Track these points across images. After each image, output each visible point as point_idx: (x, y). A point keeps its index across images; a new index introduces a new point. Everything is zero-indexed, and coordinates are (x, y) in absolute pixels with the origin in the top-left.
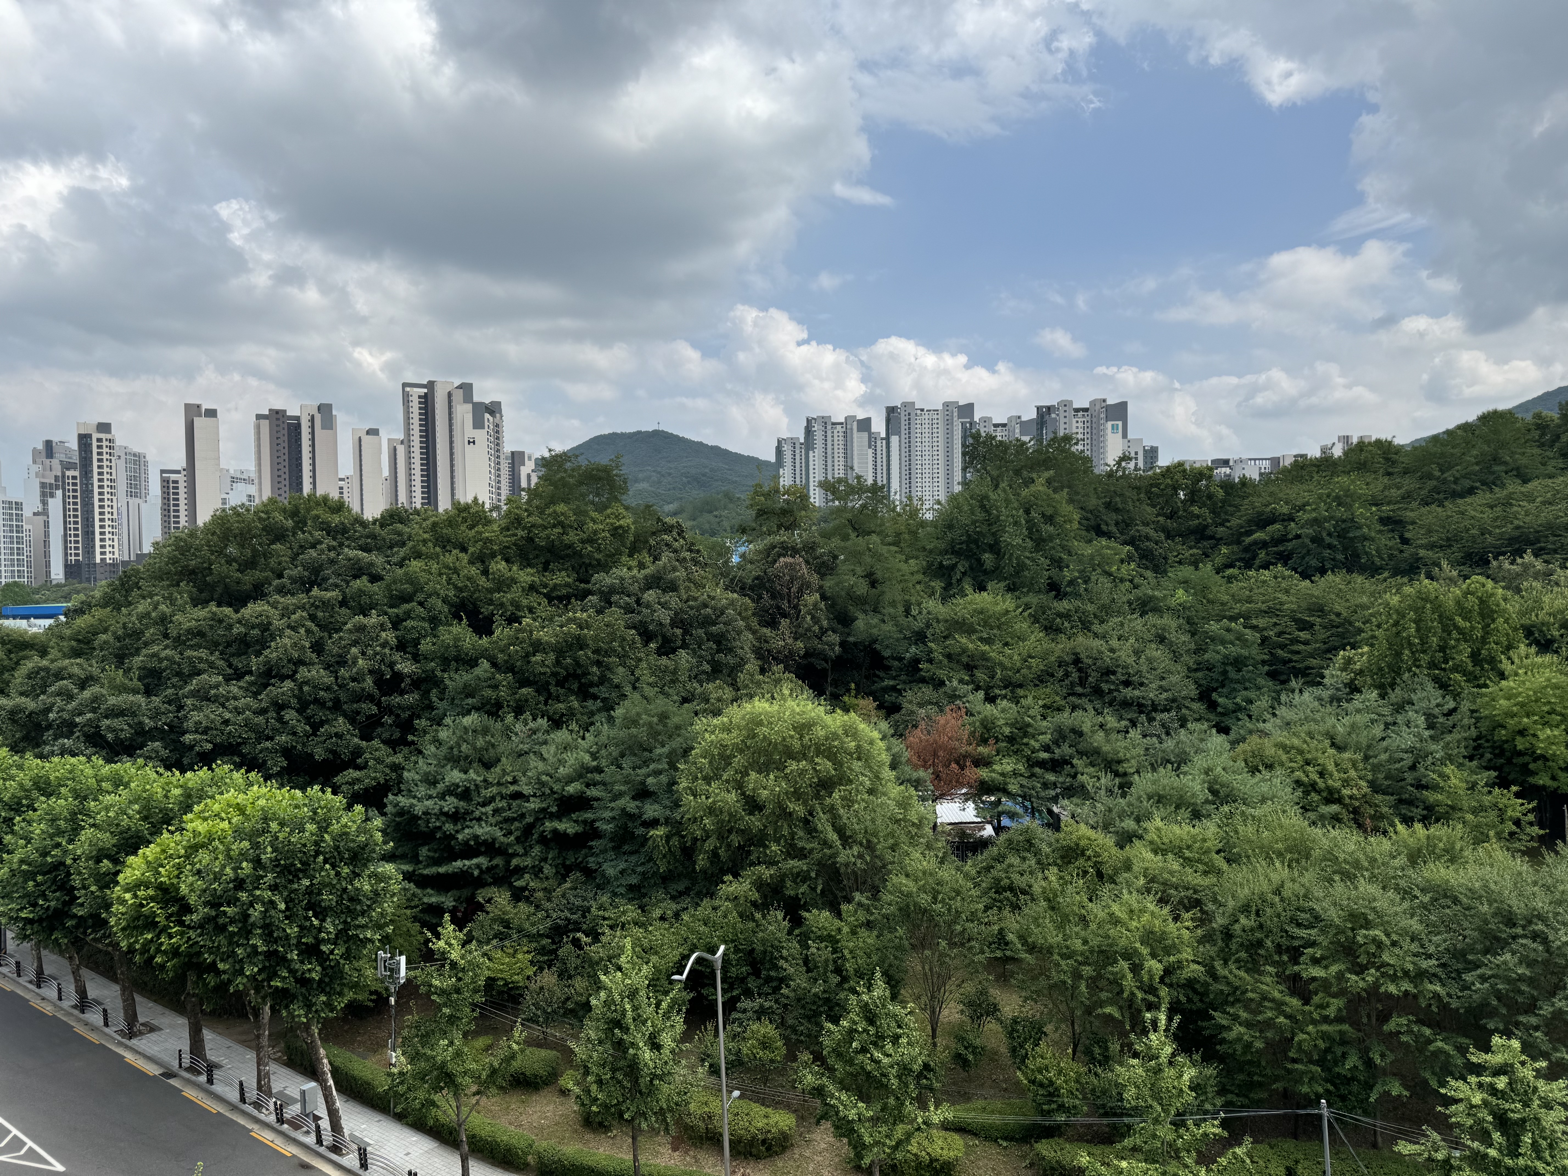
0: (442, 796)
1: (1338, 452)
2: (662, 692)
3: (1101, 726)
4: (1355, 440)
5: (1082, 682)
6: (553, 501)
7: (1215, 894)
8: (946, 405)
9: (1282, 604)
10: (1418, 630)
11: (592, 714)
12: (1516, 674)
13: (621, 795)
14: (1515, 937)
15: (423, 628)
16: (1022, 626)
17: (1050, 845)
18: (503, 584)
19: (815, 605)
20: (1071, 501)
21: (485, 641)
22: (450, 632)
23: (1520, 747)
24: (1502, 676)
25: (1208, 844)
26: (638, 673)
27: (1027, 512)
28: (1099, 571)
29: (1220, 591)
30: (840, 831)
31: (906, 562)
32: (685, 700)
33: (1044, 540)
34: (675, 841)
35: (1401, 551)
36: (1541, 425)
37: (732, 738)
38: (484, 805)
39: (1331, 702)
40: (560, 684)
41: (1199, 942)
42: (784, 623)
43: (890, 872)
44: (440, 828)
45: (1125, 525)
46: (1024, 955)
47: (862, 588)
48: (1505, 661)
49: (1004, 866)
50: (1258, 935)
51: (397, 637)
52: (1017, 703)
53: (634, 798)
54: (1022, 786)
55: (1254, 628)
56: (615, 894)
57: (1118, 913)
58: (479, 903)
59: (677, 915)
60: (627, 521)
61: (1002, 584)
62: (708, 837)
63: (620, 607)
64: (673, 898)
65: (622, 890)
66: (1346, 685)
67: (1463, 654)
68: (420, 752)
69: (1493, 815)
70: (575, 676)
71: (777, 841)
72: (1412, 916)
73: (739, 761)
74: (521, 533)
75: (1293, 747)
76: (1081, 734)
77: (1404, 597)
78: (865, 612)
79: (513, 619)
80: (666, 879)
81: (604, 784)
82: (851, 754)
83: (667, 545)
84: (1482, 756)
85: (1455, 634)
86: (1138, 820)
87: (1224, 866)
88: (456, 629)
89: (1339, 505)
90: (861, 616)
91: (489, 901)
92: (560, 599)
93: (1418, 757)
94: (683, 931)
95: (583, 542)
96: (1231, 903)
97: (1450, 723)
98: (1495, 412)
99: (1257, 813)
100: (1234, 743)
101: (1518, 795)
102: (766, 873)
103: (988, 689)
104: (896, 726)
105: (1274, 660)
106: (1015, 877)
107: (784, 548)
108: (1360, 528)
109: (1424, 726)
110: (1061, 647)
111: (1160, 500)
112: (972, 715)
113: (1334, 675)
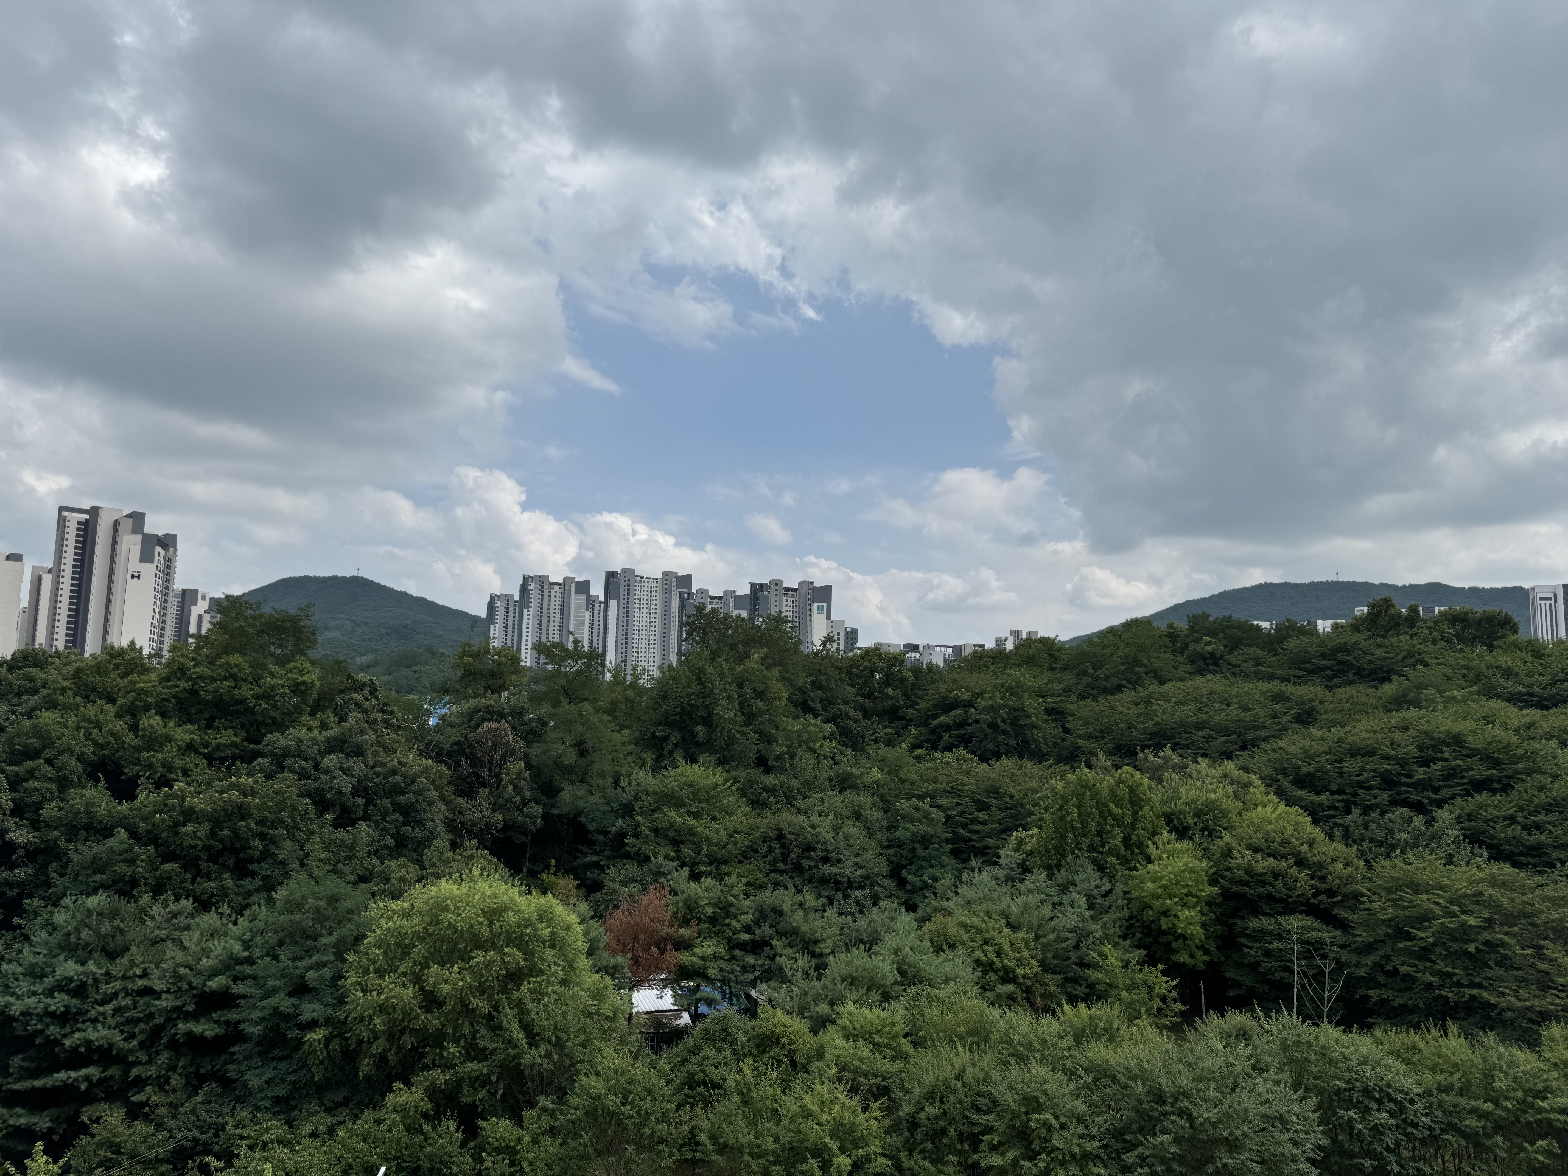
0: (49, 993)
1: (1009, 646)
2: (334, 871)
3: (801, 905)
4: (1024, 636)
5: (784, 858)
6: (227, 650)
7: (902, 1080)
8: (666, 574)
9: (963, 785)
10: (1079, 815)
11: (249, 894)
12: (1161, 858)
13: (275, 991)
14: (1165, 1114)
15: (48, 790)
16: (730, 800)
17: (746, 1033)
18: (154, 742)
19: (519, 774)
20: (782, 678)
21: (124, 807)
22: (82, 796)
23: (1164, 927)
24: (1149, 860)
25: (897, 1028)
26: (308, 847)
27: (740, 686)
28: (804, 747)
29: (912, 771)
30: (527, 1028)
31: (619, 731)
32: (362, 879)
33: (754, 715)
34: (335, 1045)
35: (1064, 740)
36: (1172, 635)
37: (414, 925)
38: (102, 1003)
39: (1006, 881)
40: (213, 859)
41: (887, 1133)
42: (483, 792)
43: (578, 1072)
44: (42, 1031)
45: (828, 702)
46: (714, 1157)
47: (570, 757)
48: (1151, 846)
49: (699, 1058)
50: (942, 1123)
51: (13, 800)
52: (722, 880)
53: (290, 995)
54: (721, 970)
55: (939, 807)
56: (258, 1108)
57: (810, 1106)
58: (83, 1122)
59: (331, 1130)
60: (313, 676)
61: (713, 758)
62: (376, 1039)
63: (294, 772)
64: (328, 1110)
65: (267, 1103)
66: (1018, 865)
67: (1116, 840)
68: (27, 938)
69: (1143, 992)
70: (233, 850)
71: (457, 1041)
72: (1078, 1097)
73: (419, 951)
74: (184, 685)
75: (973, 927)
76: (780, 913)
77: (1068, 783)
78: (571, 782)
79: (162, 783)
80: (320, 1089)
81: (255, 978)
82: (544, 942)
83: (356, 704)
84: (1134, 935)
85: (1110, 820)
86: (832, 1004)
87: (911, 1051)
88: (90, 792)
89: (1012, 694)
90: (567, 787)
91: (97, 1121)
92: (223, 760)
93: (1082, 935)
94: (337, 1150)
95: (257, 697)
96: (917, 1090)
97: (1107, 904)
98: (1136, 620)
99: (941, 993)
100: (922, 921)
101: (1164, 973)
102: (440, 1077)
103: (693, 865)
104: (595, 907)
105: (956, 839)
106: (710, 1070)
107: (489, 713)
108: (1029, 717)
109: (1085, 906)
110: (766, 822)
111: (859, 680)
112: (676, 894)
113: (1008, 855)
